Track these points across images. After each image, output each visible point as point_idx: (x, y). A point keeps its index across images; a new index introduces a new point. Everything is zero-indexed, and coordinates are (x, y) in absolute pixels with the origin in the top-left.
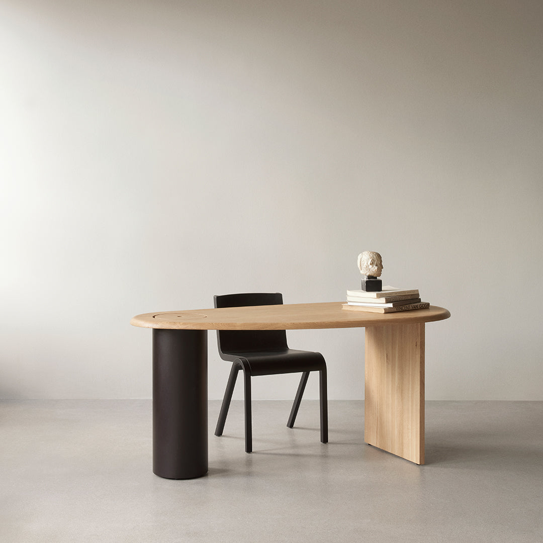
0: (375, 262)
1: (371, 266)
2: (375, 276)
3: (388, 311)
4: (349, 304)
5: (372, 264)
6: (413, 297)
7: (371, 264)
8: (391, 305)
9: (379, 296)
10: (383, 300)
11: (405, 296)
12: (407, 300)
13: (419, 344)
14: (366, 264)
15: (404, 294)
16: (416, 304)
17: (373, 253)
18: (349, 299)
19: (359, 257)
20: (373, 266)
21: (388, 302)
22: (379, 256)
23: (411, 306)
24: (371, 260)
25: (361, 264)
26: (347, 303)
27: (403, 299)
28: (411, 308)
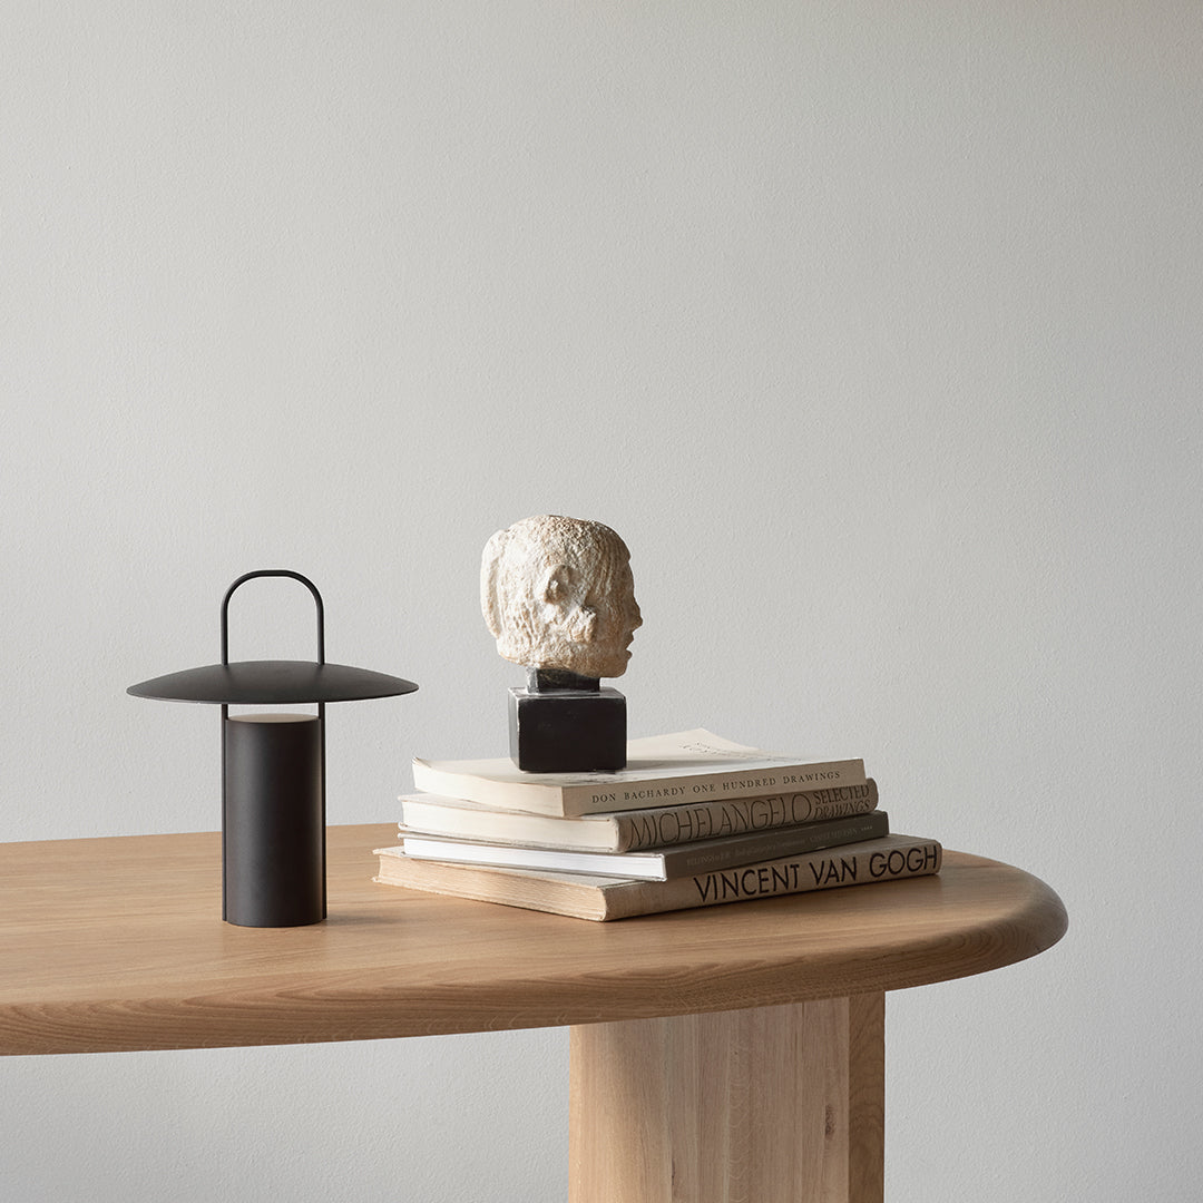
0: (583, 587)
1: (550, 611)
2: (582, 671)
3: (633, 906)
4: (413, 847)
5: (559, 594)
6: (831, 808)
7: (549, 598)
8: (651, 867)
9: (579, 807)
10: (605, 832)
11: (770, 799)
12: (785, 826)
13: (842, 1121)
14: (521, 593)
15: (764, 791)
16: (847, 854)
17: (571, 525)
18: (414, 815)
19: (488, 555)
20: (564, 611)
21: (633, 843)
22: (609, 549)
23: (806, 870)
24: (549, 572)
25: (493, 591)
26: (400, 843)
27: (759, 821)
28: (806, 879)
